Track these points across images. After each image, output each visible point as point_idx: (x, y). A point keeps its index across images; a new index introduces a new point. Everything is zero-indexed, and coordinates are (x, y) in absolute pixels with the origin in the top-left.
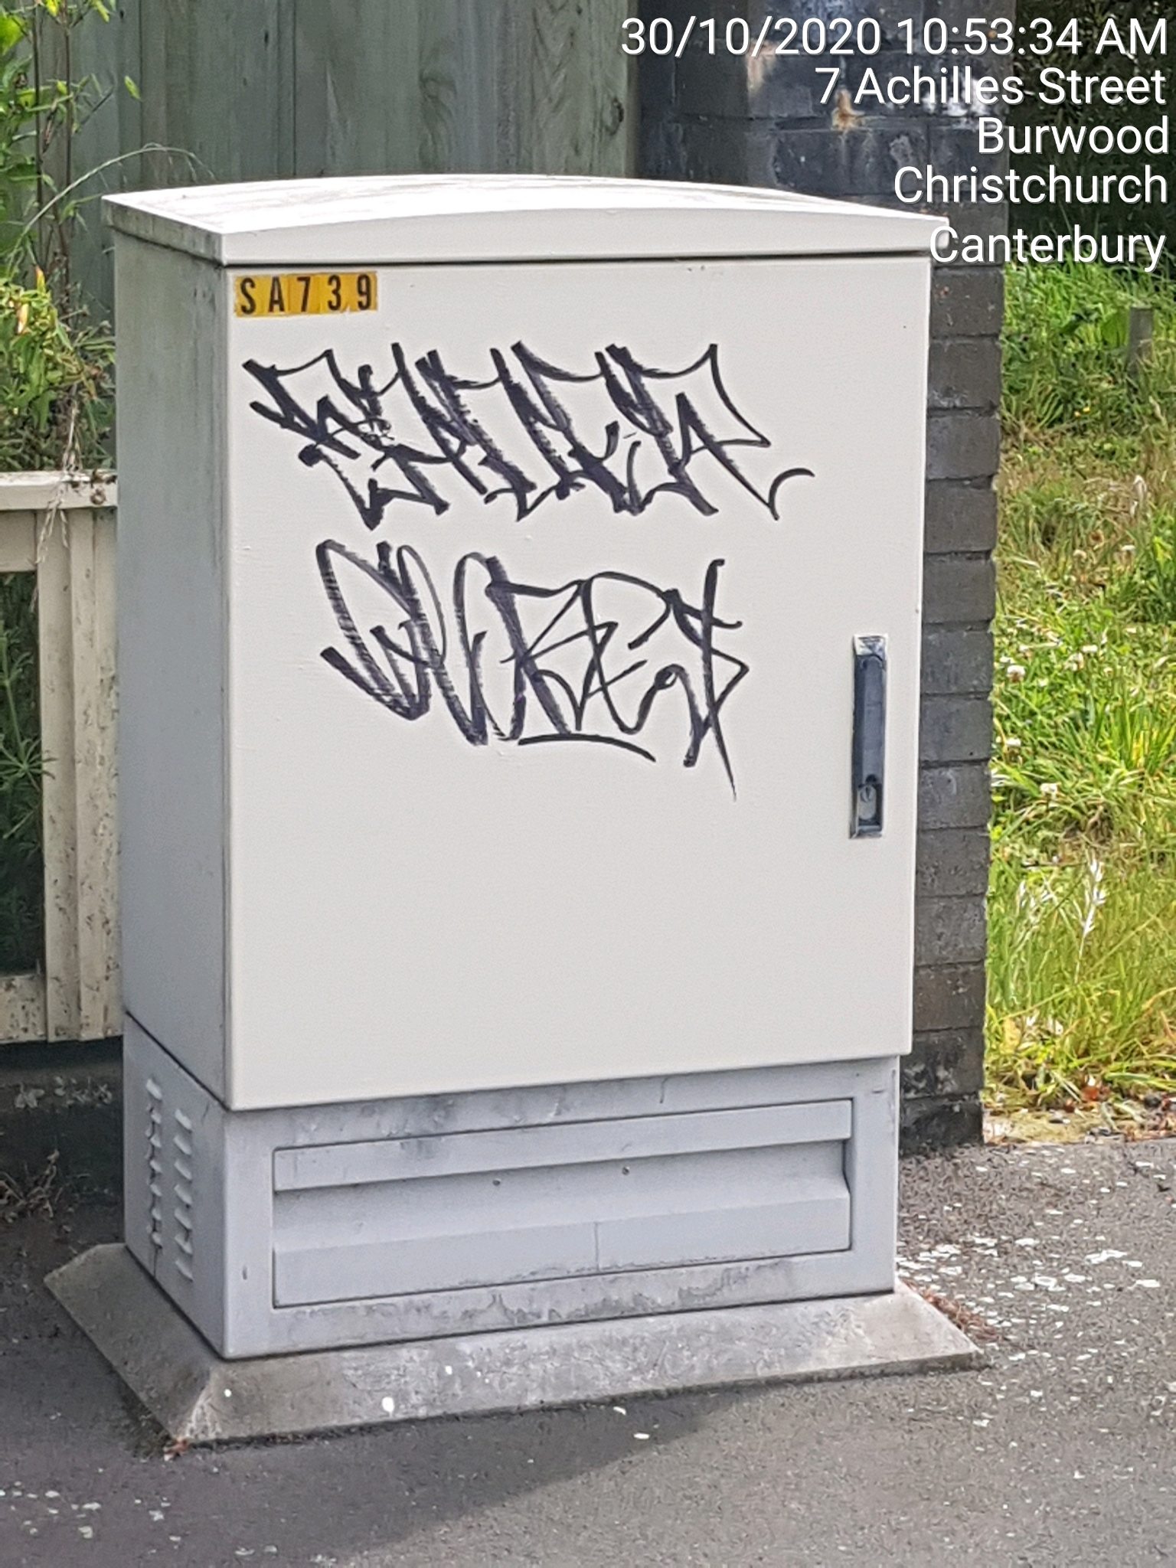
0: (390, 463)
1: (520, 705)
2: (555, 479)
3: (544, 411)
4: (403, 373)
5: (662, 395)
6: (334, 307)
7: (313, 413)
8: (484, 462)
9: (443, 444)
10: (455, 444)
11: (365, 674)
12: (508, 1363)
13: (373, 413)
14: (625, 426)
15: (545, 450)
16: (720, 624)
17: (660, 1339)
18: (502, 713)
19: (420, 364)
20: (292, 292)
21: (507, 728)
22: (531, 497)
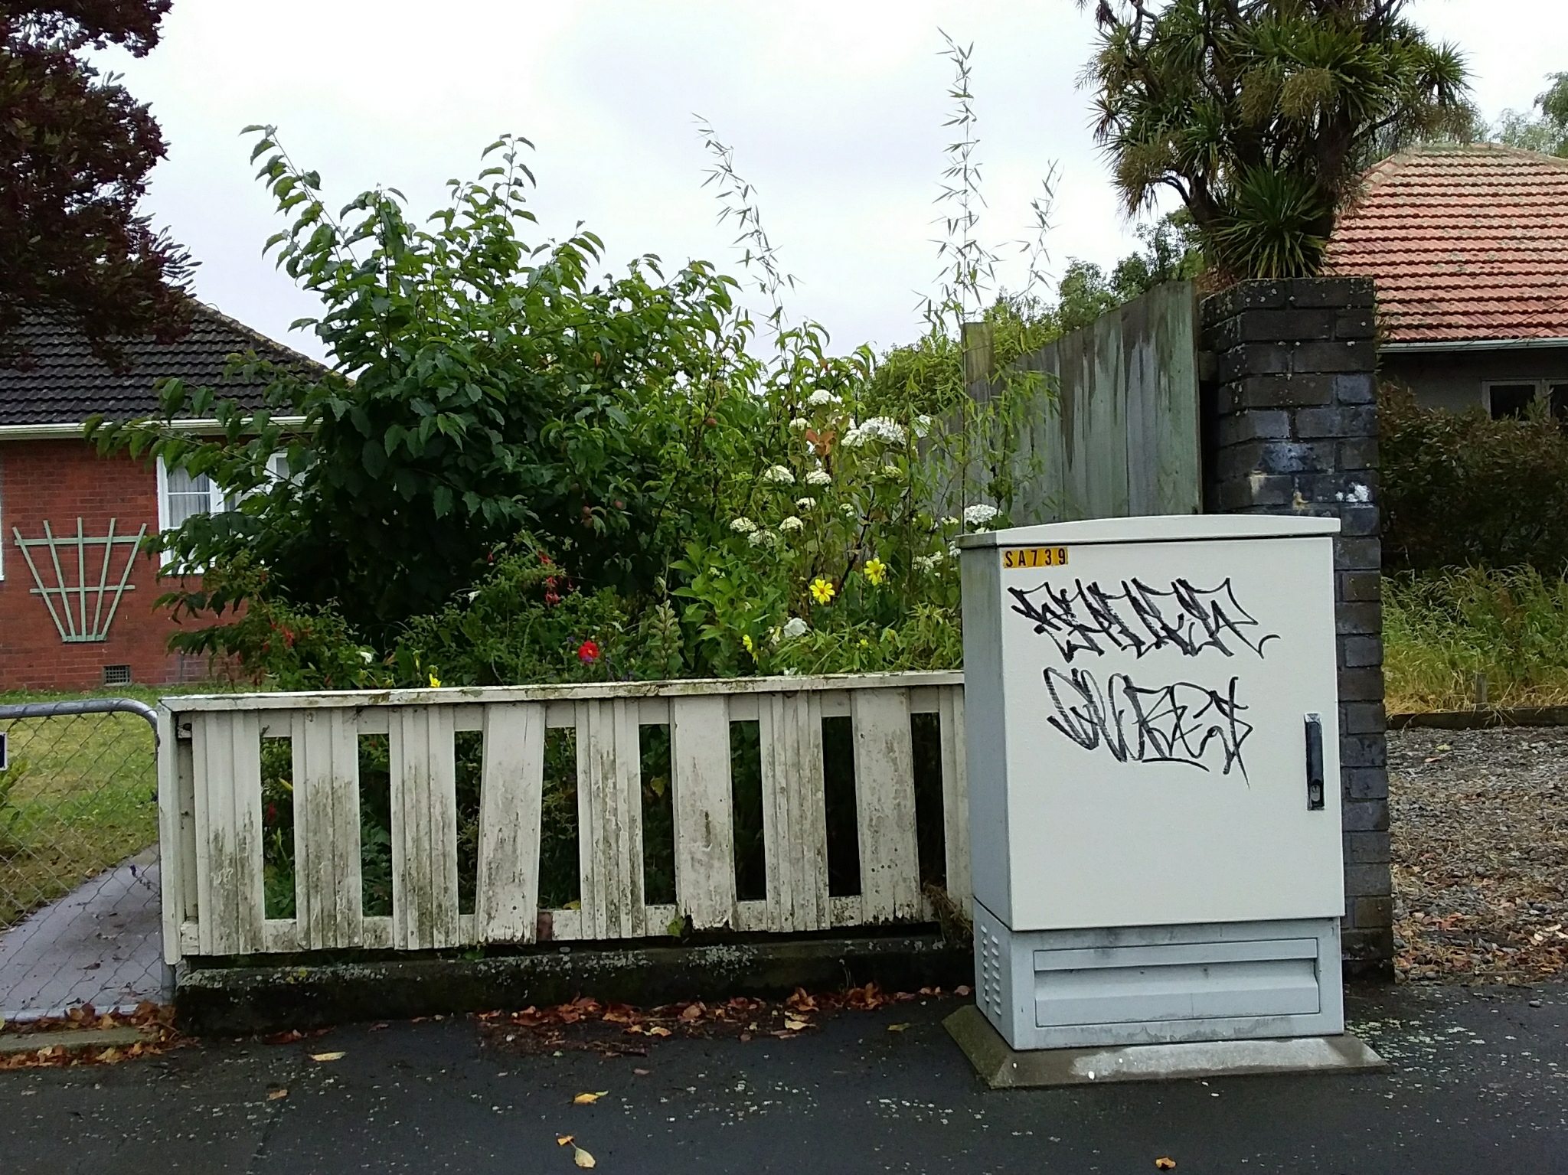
0: (1076, 632)
1: (1142, 744)
2: (1154, 640)
3: (1148, 609)
4: (1081, 592)
5: (1204, 602)
6: (1048, 564)
7: (1040, 611)
8: (1120, 632)
9: (1101, 624)
10: (1106, 624)
11: (1067, 728)
12: (1150, 1059)
13: (1067, 611)
14: (1187, 615)
15: (1150, 627)
16: (1237, 707)
17: (1224, 1051)
18: (1133, 747)
19: (1089, 588)
21: (1136, 755)
22: (1143, 648)
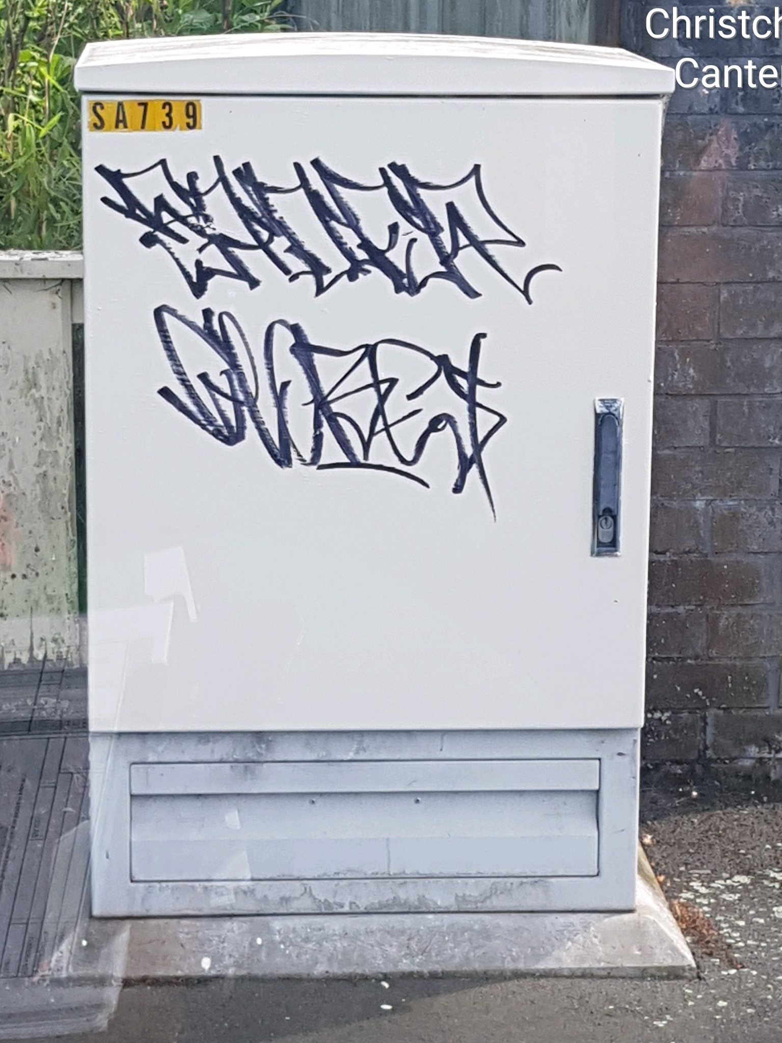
0: (213, 248)
1: (318, 439)
2: (347, 265)
3: (337, 212)
4: (223, 179)
5: (436, 204)
6: (168, 126)
7: (151, 208)
8: (289, 250)
9: (255, 234)
10: (265, 235)
11: (193, 408)
13: (199, 209)
14: (404, 226)
15: (339, 243)
16: (483, 383)
17: (432, 931)
18: (303, 441)
19: (237, 173)
20: (133, 114)
21: (308, 456)
22: (327, 279)
